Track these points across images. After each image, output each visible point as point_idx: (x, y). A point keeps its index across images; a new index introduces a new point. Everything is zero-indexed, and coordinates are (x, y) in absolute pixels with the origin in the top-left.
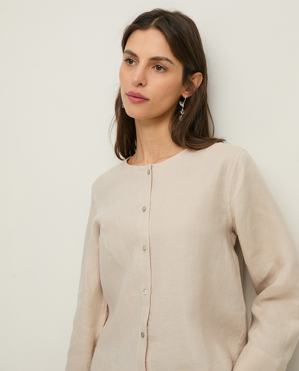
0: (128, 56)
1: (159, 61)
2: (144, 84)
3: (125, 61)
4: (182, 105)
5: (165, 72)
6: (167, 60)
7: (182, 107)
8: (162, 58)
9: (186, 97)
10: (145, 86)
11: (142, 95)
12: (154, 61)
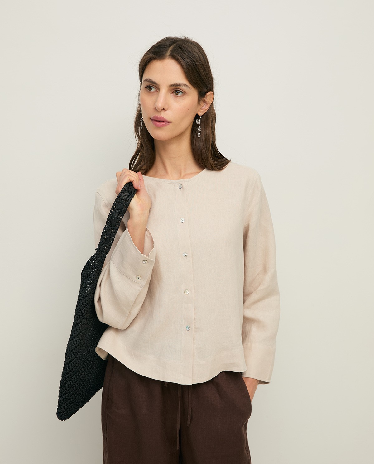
0: (148, 84)
1: (178, 87)
2: (166, 109)
3: (145, 87)
4: (199, 123)
5: (183, 96)
6: (185, 85)
7: (198, 124)
8: (180, 85)
9: (201, 114)
10: (166, 110)
11: (165, 119)
12: (173, 87)
